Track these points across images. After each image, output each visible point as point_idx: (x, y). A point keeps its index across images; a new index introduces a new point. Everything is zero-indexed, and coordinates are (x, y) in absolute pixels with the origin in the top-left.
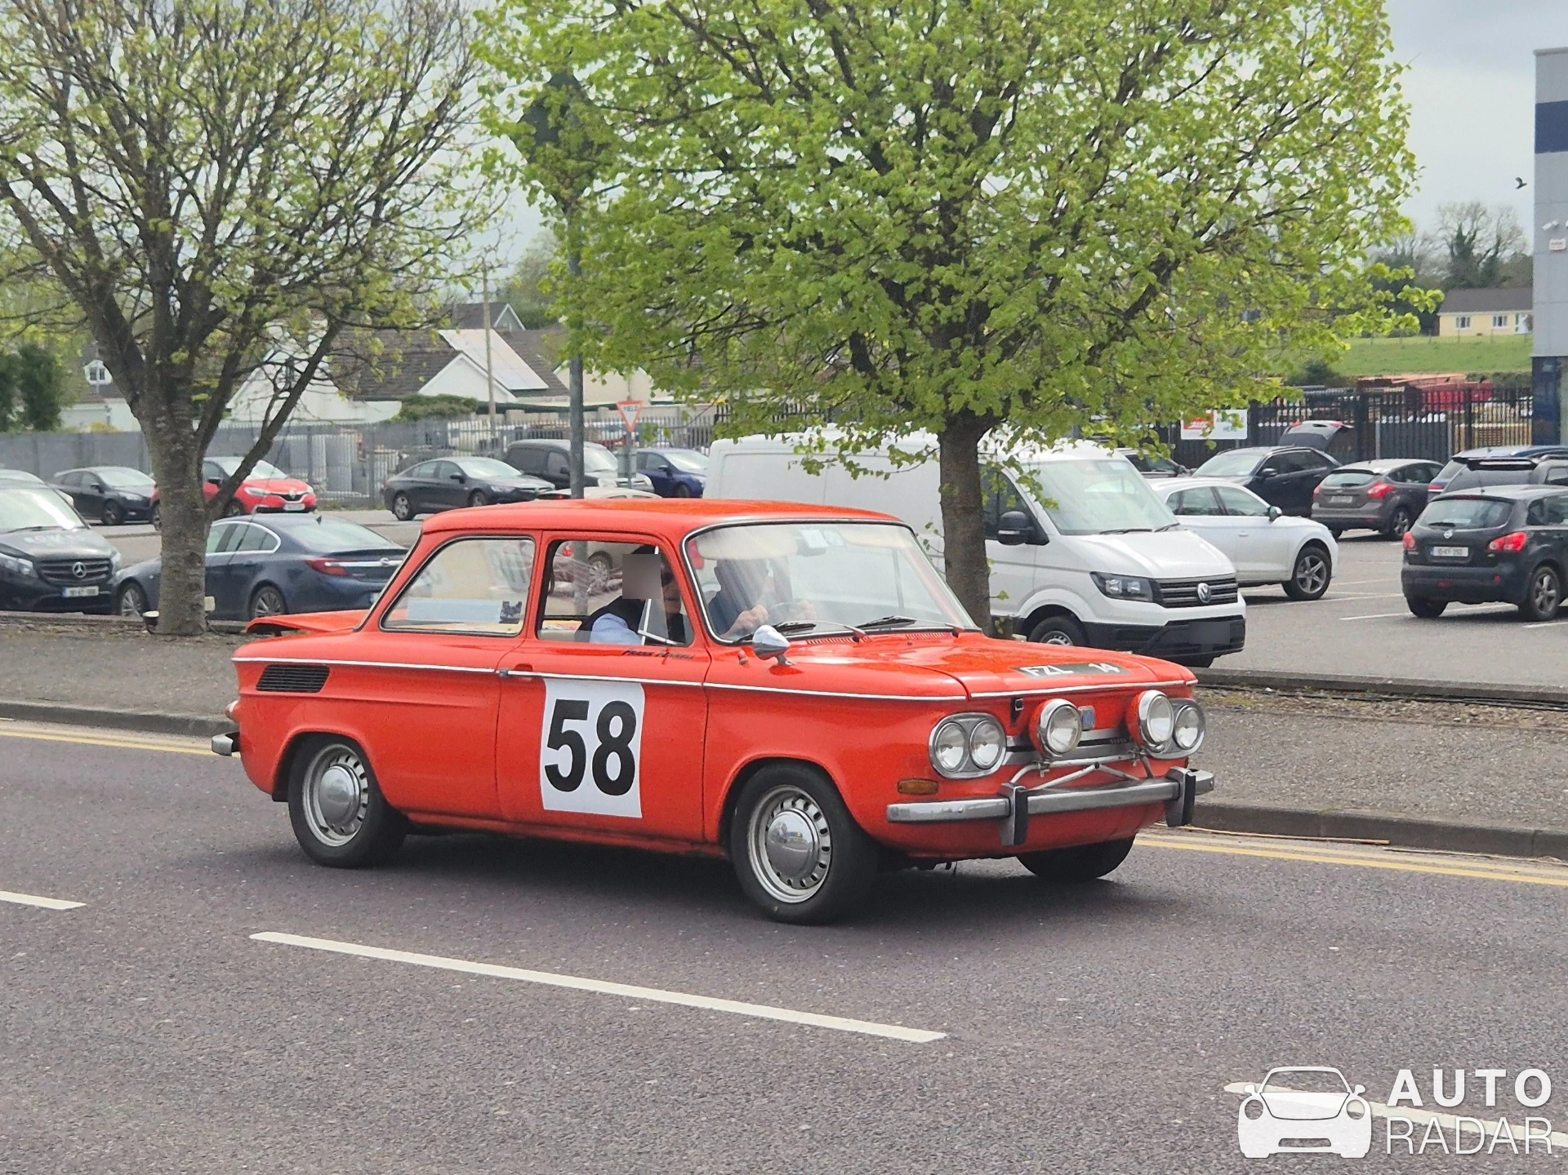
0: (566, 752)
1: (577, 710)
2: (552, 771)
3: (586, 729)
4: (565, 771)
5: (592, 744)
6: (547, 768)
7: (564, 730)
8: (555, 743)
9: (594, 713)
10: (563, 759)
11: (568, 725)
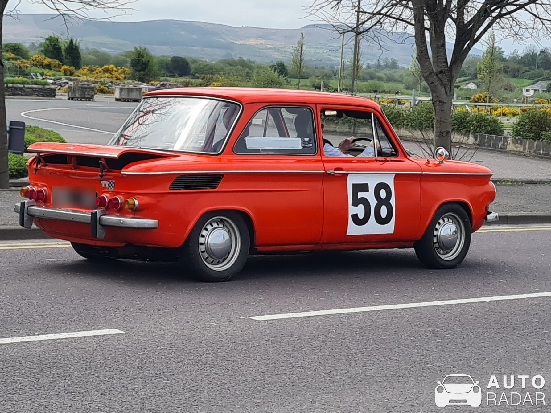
0: (361, 207)
1: (364, 187)
2: (355, 217)
3: (370, 196)
4: (361, 216)
5: (373, 203)
6: (352, 216)
7: (359, 197)
8: (355, 203)
9: (372, 188)
10: (360, 211)
11: (361, 195)
